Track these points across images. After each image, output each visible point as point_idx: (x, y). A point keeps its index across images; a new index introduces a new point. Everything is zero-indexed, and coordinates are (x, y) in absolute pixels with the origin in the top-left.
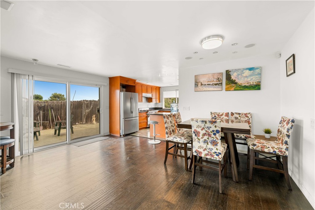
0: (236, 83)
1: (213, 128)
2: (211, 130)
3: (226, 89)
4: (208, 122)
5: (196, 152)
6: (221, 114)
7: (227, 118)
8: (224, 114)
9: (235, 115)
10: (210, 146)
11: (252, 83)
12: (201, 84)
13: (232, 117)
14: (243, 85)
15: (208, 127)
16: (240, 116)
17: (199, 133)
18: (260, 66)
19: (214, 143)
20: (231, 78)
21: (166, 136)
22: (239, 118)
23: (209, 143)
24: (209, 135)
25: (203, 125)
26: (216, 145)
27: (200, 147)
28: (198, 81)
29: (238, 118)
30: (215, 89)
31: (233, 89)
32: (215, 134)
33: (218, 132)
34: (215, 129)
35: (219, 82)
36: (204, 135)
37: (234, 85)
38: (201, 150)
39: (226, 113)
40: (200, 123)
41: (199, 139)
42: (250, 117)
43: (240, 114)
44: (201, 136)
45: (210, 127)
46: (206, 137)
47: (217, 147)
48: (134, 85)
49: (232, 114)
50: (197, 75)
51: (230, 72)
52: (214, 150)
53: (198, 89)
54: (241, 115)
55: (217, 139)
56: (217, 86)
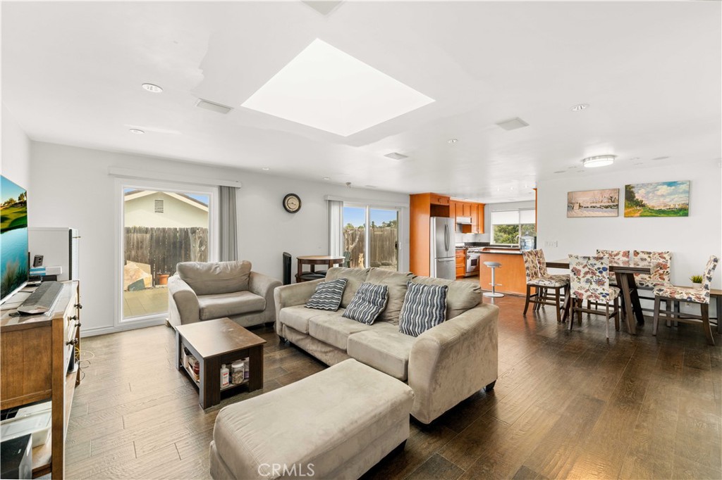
0: (643, 206)
1: (599, 265)
2: (596, 267)
3: (625, 214)
4: (591, 258)
5: (574, 294)
6: (615, 253)
7: (627, 259)
8: (621, 253)
9: (641, 255)
10: (594, 286)
11: (672, 206)
12: (580, 206)
13: (635, 258)
14: (657, 209)
15: (591, 264)
16: (649, 257)
17: (579, 271)
18: (689, 179)
19: (600, 283)
20: (634, 197)
21: (527, 278)
22: (649, 259)
23: (593, 283)
24: (594, 273)
25: (585, 262)
26: (603, 285)
27: (581, 288)
28: (573, 201)
29: (645, 259)
30: (606, 214)
31: (638, 215)
32: (601, 272)
33: (605, 269)
34: (601, 266)
35: (612, 204)
36: (586, 273)
37: (641, 208)
38: (582, 292)
39: (624, 252)
40: (581, 260)
41: (579, 279)
42: (668, 258)
43: (650, 253)
44: (582, 274)
45: (595, 264)
46: (589, 276)
47: (603, 287)
48: (447, 205)
49: (636, 253)
50: (572, 192)
51: (633, 187)
52: (600, 290)
53: (573, 213)
54: (651, 255)
55: (604, 278)
56: (609, 209)
